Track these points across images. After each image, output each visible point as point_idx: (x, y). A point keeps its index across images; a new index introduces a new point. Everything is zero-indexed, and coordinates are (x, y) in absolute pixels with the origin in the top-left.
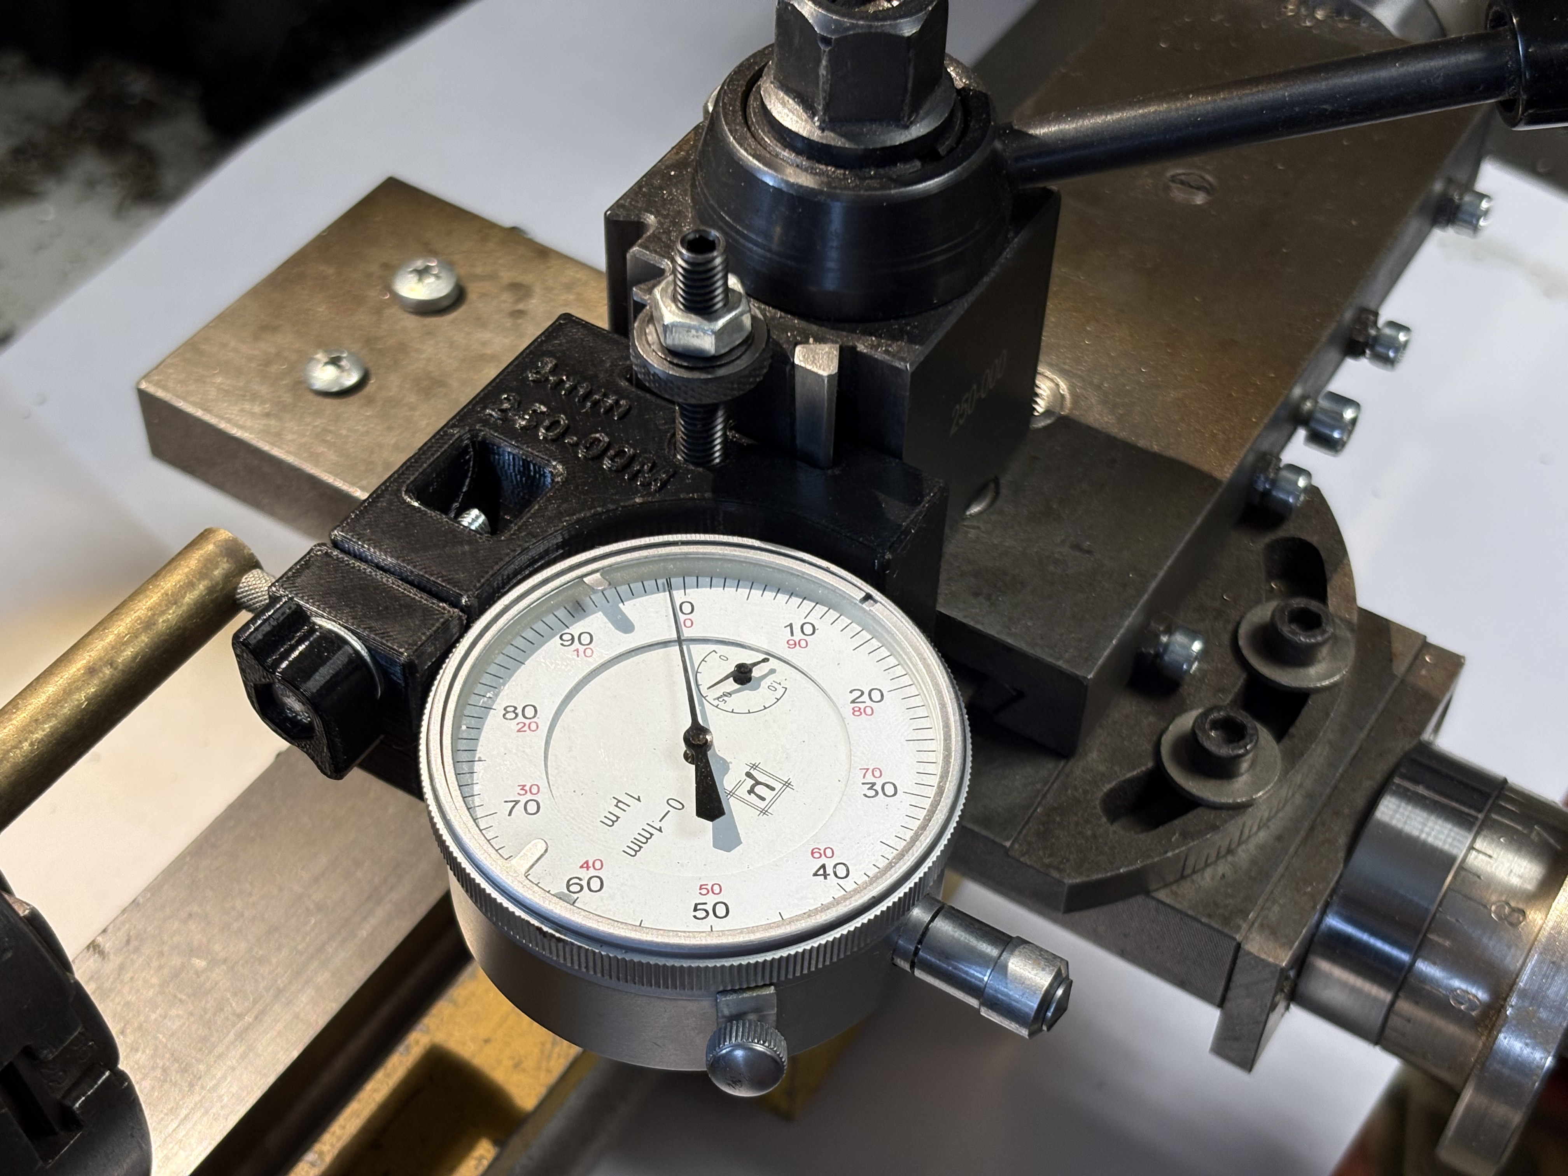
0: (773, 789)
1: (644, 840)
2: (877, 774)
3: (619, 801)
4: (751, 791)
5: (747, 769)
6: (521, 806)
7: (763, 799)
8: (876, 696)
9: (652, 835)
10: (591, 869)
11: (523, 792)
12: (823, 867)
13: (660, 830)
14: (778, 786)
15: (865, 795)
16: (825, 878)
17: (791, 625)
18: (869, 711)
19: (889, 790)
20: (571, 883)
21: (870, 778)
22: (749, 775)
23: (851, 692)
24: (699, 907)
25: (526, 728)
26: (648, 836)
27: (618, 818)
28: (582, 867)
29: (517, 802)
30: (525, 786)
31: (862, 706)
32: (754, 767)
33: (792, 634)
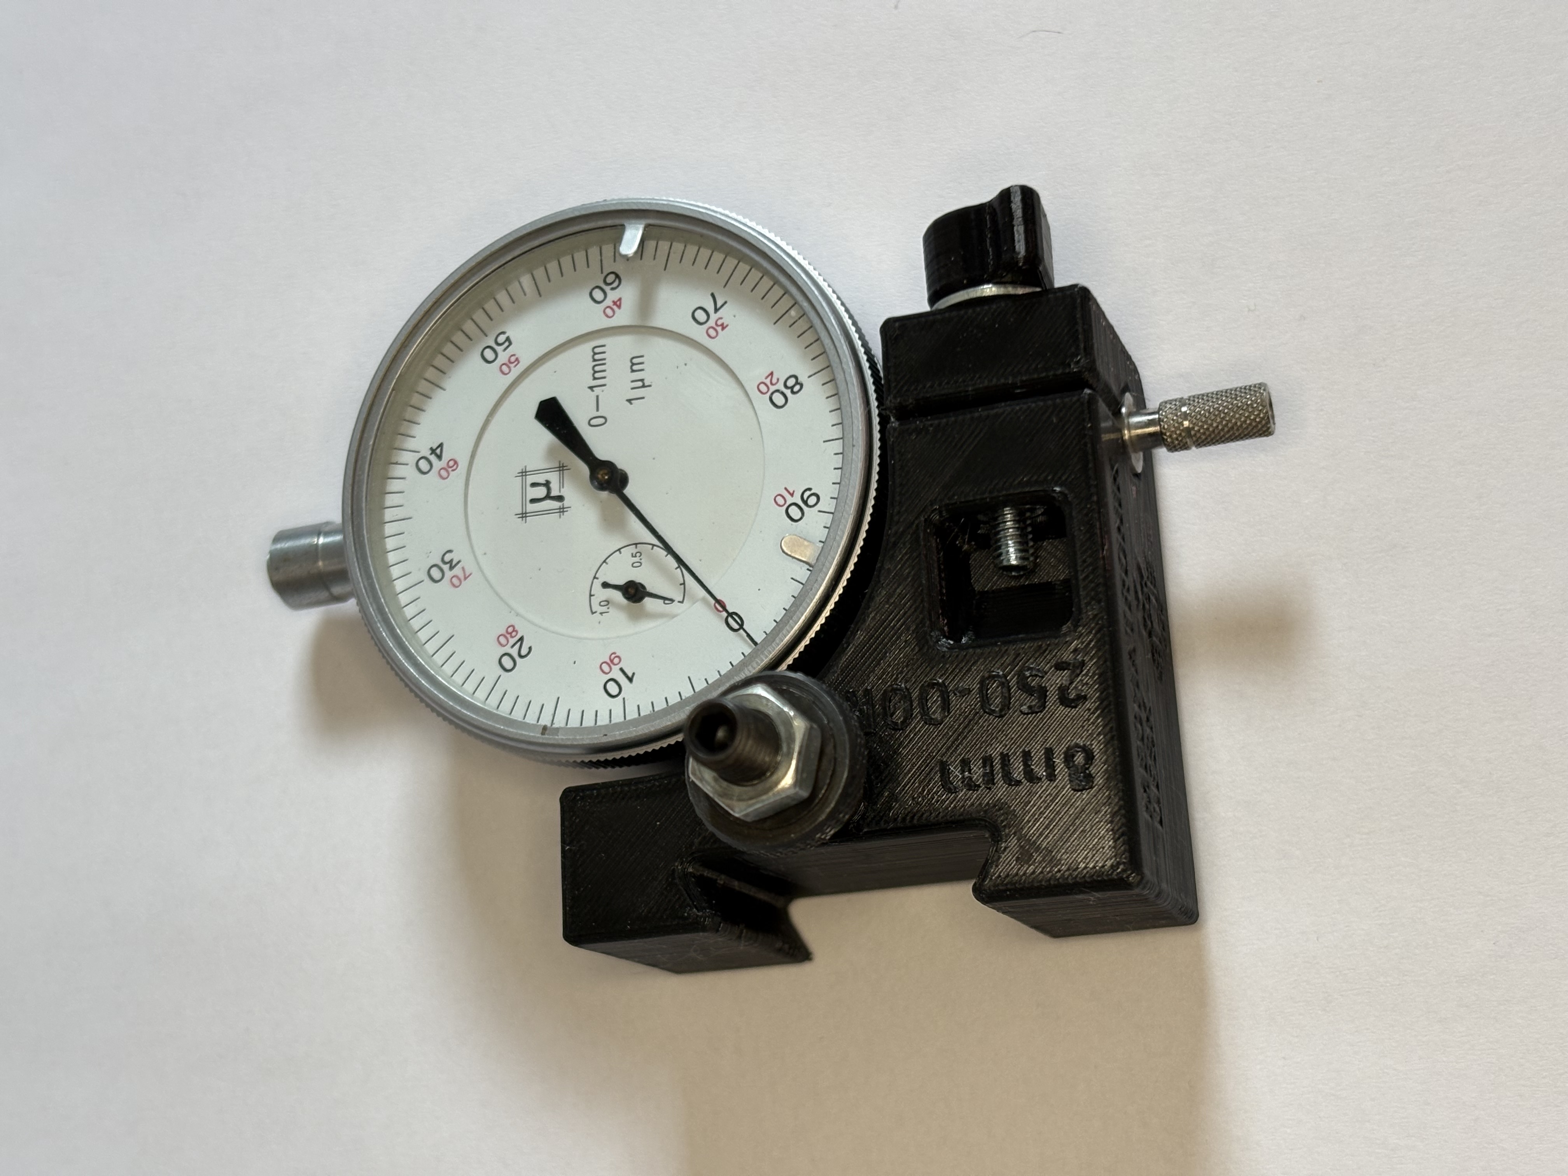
0: (533, 501)
1: (597, 368)
2: (455, 581)
3: (644, 386)
4: (547, 484)
5: (566, 503)
6: (711, 309)
7: (534, 485)
8: (507, 662)
9: (595, 379)
10: (611, 304)
11: (719, 322)
12: (439, 457)
13: (591, 388)
14: (531, 507)
15: (450, 551)
16: (431, 449)
17: (630, 680)
18: (502, 640)
19: (436, 574)
20: (617, 281)
21: (457, 571)
22: (560, 498)
23: (530, 648)
24: (507, 344)
25: (768, 381)
26: (597, 375)
27: (633, 371)
28: (620, 299)
29: (716, 310)
30: (723, 328)
31: (512, 641)
32: (562, 510)
33: (622, 670)
